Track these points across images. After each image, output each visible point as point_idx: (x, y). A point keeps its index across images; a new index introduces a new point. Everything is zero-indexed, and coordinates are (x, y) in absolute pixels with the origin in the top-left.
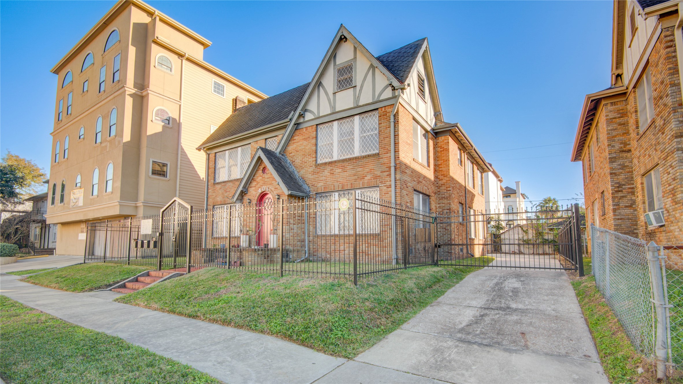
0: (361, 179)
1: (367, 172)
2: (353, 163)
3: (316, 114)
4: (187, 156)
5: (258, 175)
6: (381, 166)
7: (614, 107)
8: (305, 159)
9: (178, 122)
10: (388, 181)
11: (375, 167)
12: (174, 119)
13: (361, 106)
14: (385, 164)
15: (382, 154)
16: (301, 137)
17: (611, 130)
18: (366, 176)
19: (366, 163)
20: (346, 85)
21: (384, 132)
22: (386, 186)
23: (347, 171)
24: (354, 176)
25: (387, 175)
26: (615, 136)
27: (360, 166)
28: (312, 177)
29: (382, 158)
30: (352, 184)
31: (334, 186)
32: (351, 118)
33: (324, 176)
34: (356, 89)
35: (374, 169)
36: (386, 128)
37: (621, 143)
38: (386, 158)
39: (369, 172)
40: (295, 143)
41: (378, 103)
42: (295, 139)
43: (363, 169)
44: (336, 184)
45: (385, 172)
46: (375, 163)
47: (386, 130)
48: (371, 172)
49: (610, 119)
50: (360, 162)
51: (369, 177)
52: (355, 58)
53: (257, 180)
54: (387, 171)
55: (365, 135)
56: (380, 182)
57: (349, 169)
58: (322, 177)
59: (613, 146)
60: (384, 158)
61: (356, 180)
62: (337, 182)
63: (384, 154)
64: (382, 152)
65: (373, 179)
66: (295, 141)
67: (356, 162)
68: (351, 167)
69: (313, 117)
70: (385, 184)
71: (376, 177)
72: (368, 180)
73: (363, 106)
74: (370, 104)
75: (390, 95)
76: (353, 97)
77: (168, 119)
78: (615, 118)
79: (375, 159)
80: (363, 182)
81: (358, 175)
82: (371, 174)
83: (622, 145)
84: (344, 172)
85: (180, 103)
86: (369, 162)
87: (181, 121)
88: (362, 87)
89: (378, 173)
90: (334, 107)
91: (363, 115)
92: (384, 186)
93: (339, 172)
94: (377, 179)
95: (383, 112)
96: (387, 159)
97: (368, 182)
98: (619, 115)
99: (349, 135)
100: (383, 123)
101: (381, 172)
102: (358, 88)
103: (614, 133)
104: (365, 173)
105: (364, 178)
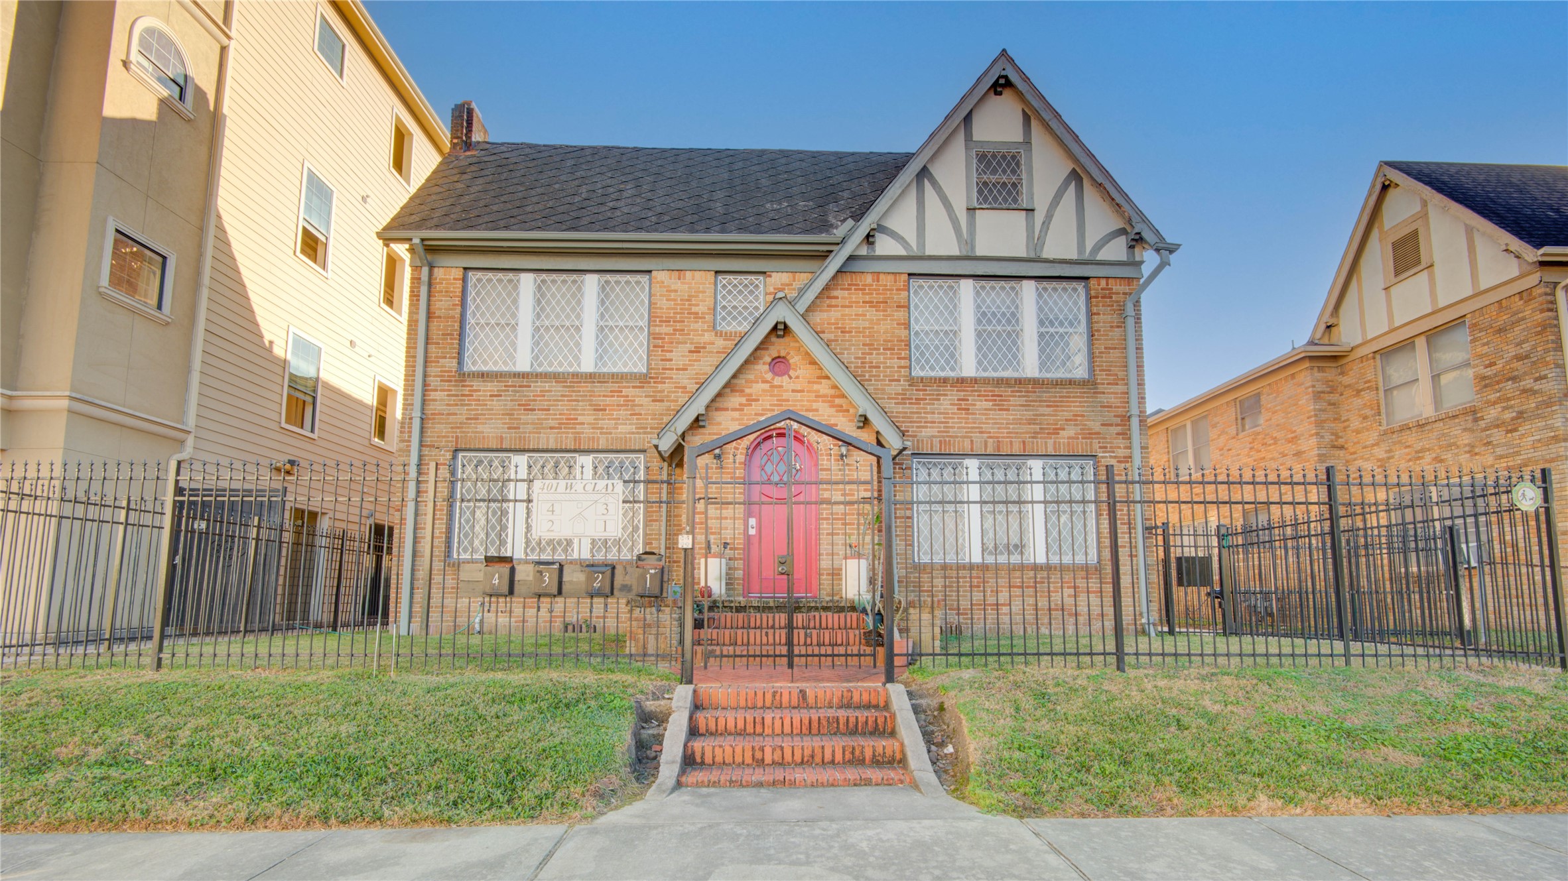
0: (1048, 433)
1: (1066, 420)
2: (1028, 392)
3: (915, 248)
4: (228, 245)
5: (752, 377)
6: (1101, 411)
7: (1321, 374)
8: (874, 358)
9: (212, 108)
10: (1120, 448)
11: (1086, 411)
12: (200, 94)
13: (1047, 261)
14: (1111, 407)
15: (1103, 384)
16: (858, 296)
17: (1320, 410)
18: (1064, 429)
19: (1060, 397)
20: (1005, 200)
21: (1107, 335)
22: (1115, 457)
23: (1008, 410)
24: (1030, 424)
25: (1118, 434)
26: (1324, 421)
27: (1045, 401)
28: (900, 408)
29: (1104, 393)
30: (1024, 442)
31: (972, 441)
32: (1013, 283)
33: (939, 413)
34: (1033, 216)
35: (1083, 416)
36: (1112, 327)
37: (1332, 434)
38: (1112, 393)
39: (1070, 420)
40: (837, 306)
41: (1090, 266)
42: (837, 298)
43: (1056, 411)
44: (978, 439)
45: (1111, 425)
46: (1085, 402)
47: (1111, 331)
48: (1076, 420)
49: (1319, 392)
50: (1044, 392)
51: (1070, 431)
52: (1027, 142)
53: (747, 391)
54: (1117, 425)
55: (1052, 330)
56: (1100, 447)
57: (1016, 405)
58: (933, 413)
59: (1322, 437)
60: (1108, 393)
61: (1035, 435)
62: (981, 432)
63: (1108, 384)
64: (1103, 379)
65: (1083, 438)
66: (834, 302)
67: (1035, 392)
68: (1022, 401)
69: (903, 252)
70: (1113, 452)
71: (1090, 435)
72: (1069, 438)
73: (1053, 261)
74: (1071, 263)
75: (1122, 256)
76: (1025, 234)
77: (182, 82)
78: (1323, 392)
79: (1084, 393)
80: (1055, 442)
81: (1040, 424)
82: (1075, 425)
83: (1333, 437)
84: (1000, 410)
85: (225, 41)
86: (1069, 397)
87: (226, 110)
88: (1049, 217)
89: (1096, 426)
90: (971, 243)
91: (1045, 284)
92: (1111, 457)
93: (986, 409)
94: (1092, 438)
95: (1102, 289)
96: (1116, 398)
97: (1069, 443)
98: (1328, 389)
99: (1009, 322)
100: (1104, 314)
101: (1102, 425)
102: (1039, 217)
103: (1324, 416)
104: (1061, 420)
105: (1058, 434)
